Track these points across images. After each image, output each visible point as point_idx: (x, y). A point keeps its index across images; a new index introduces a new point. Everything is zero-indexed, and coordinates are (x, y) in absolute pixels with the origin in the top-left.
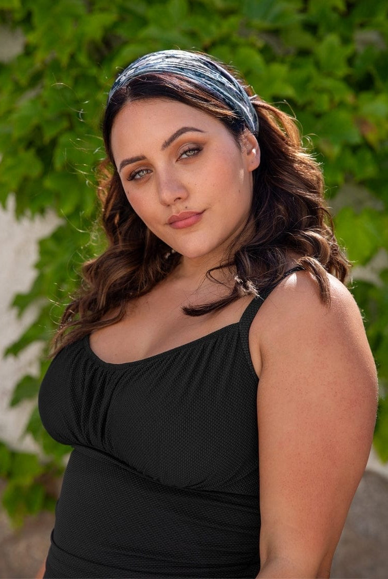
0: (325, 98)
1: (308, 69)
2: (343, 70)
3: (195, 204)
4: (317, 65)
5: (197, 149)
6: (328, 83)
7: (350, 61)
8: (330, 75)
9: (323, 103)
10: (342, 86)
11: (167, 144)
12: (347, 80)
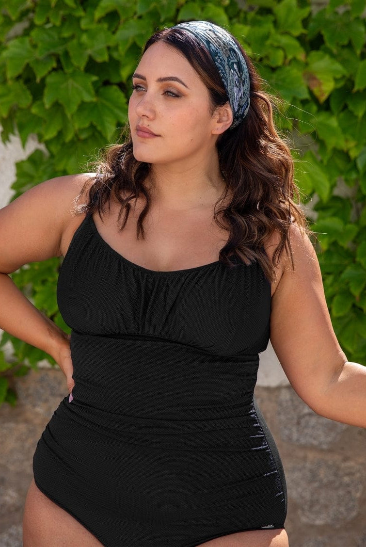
0: (281, 53)
1: (268, 27)
2: (298, 31)
3: (155, 128)
4: (275, 23)
5: (177, 95)
6: (285, 40)
7: (305, 22)
8: (287, 33)
9: (278, 58)
10: (296, 43)
11: (161, 80)
12: (300, 39)
